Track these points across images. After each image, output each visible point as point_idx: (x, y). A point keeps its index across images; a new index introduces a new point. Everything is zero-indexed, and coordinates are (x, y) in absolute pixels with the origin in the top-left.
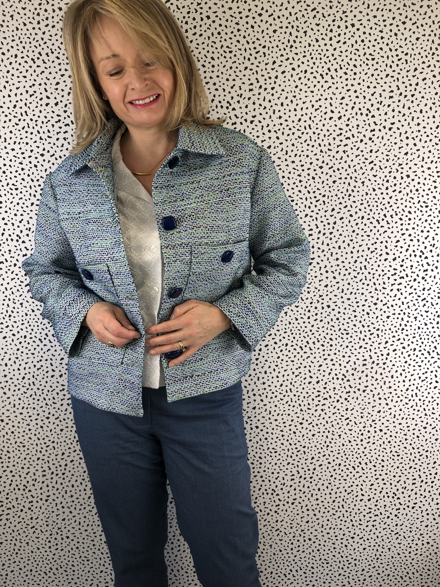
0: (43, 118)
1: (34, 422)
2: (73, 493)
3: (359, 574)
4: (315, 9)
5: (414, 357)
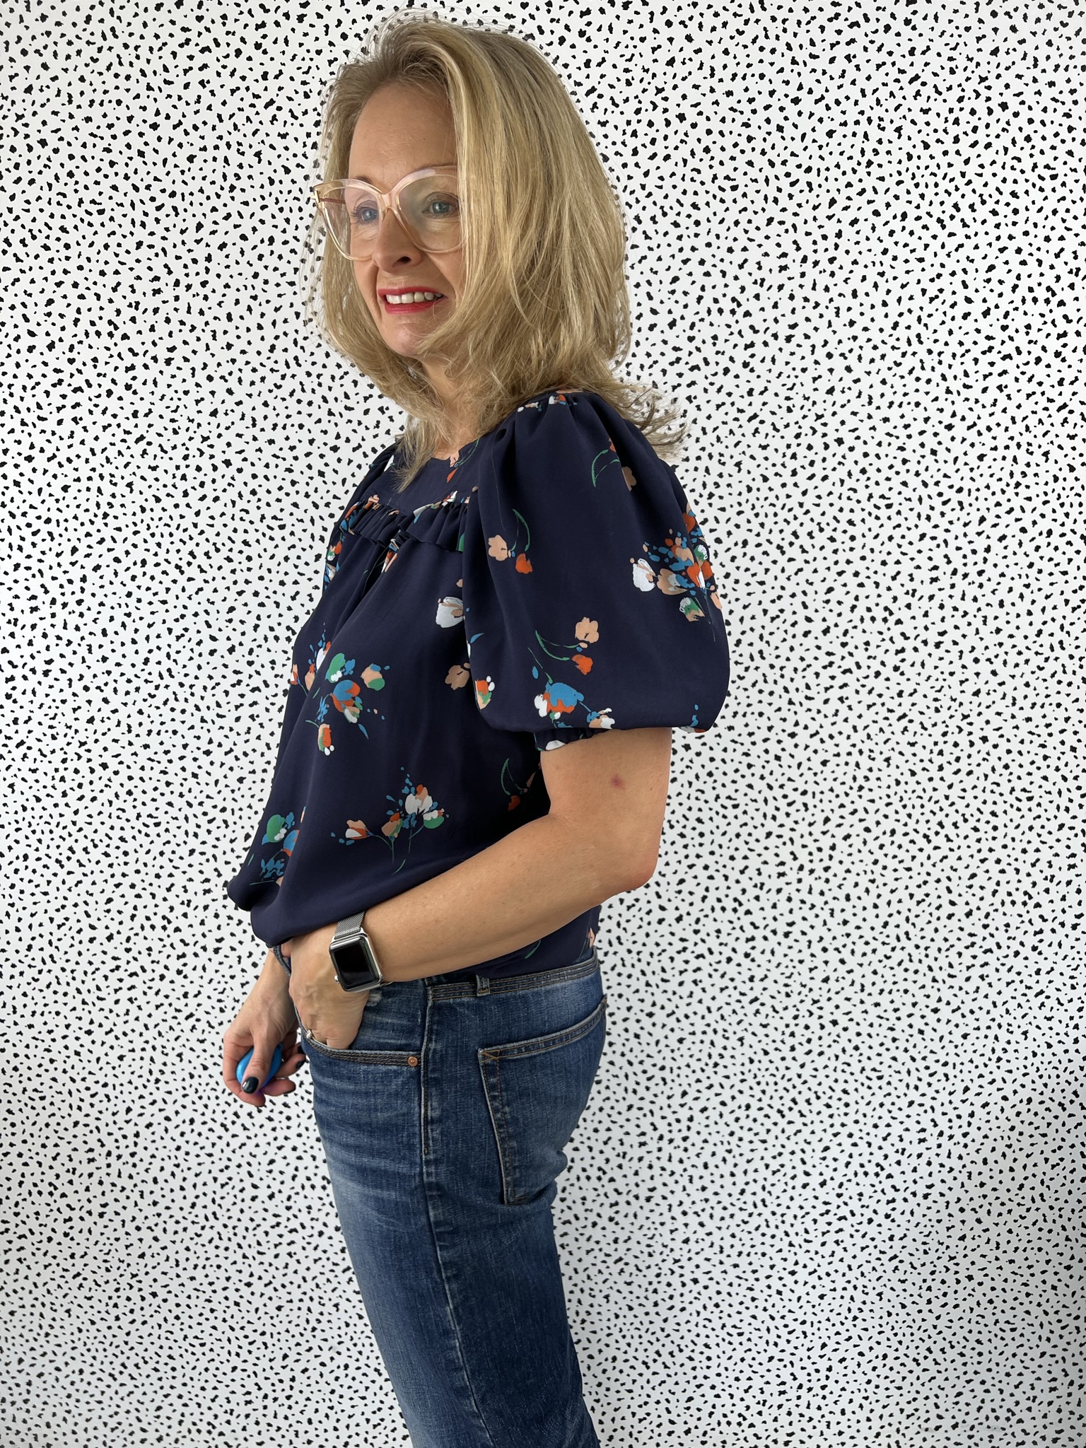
0: (23, 379)
1: (61, 1043)
2: (157, 1197)
3: (815, 1354)
5: (891, 850)
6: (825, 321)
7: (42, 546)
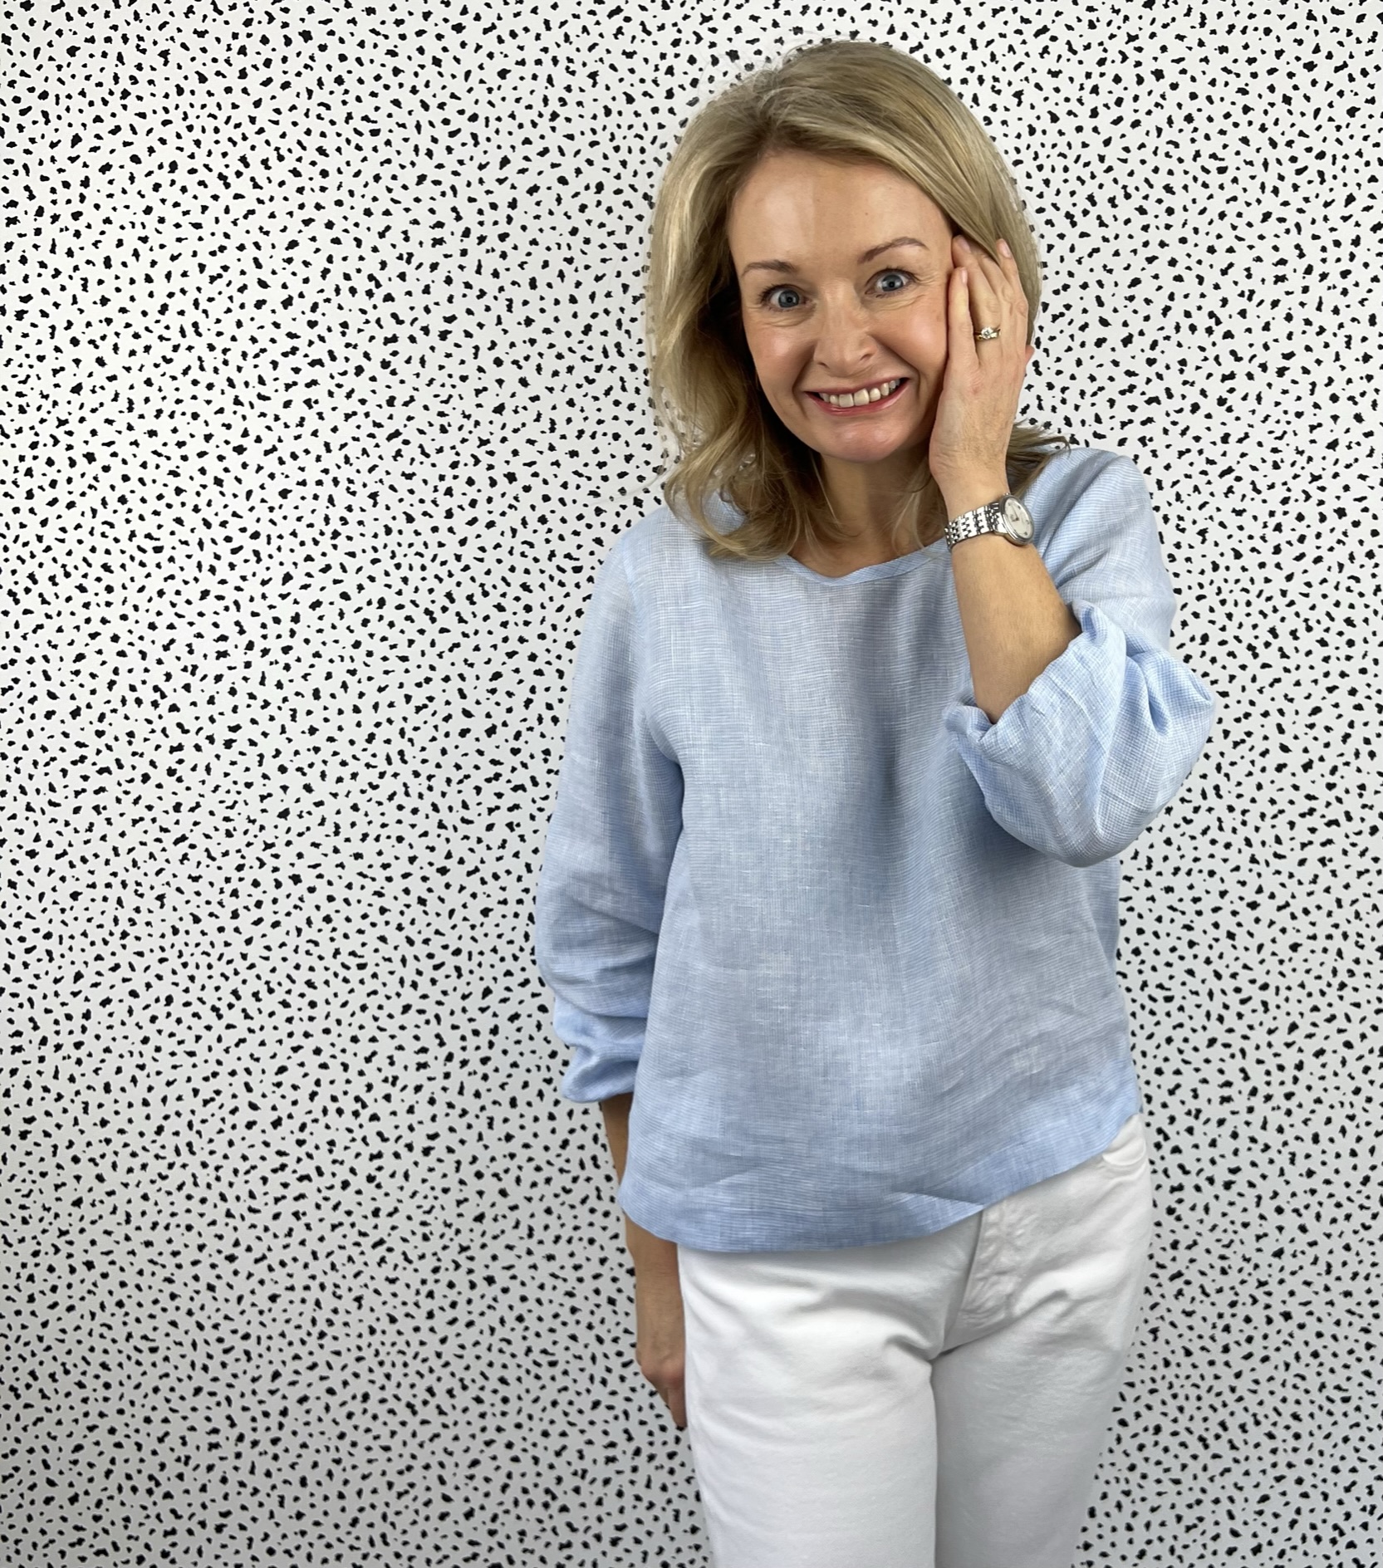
0: (244, 344)
1: (188, 1271)
4: (1045, 30)
6: (1331, 351)
7: (242, 569)
